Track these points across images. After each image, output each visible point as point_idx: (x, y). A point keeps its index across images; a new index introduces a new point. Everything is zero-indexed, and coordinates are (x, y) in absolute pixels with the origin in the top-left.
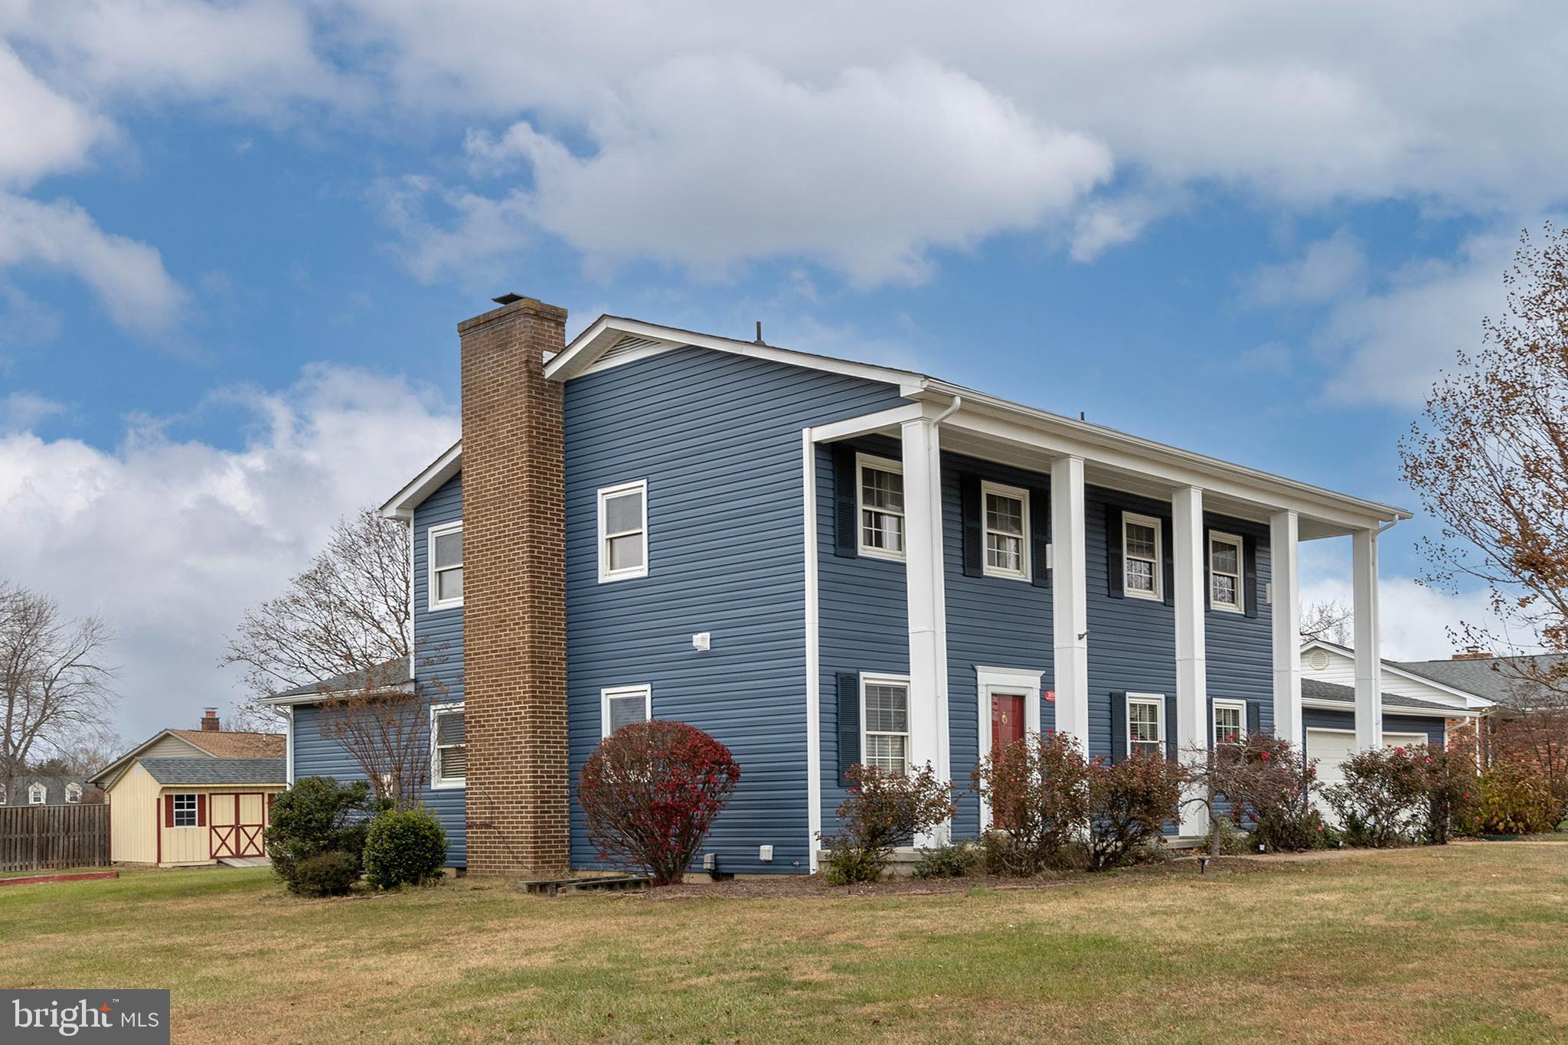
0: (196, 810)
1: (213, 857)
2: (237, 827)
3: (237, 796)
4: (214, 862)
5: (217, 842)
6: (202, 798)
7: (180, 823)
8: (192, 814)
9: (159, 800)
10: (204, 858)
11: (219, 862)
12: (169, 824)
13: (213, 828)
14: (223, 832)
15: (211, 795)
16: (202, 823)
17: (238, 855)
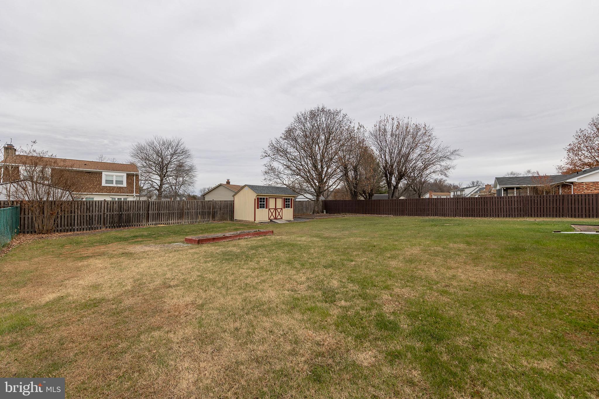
0: (265, 203)
1: (269, 219)
2: (276, 209)
3: (276, 198)
4: (269, 221)
5: (270, 214)
6: (267, 199)
7: (261, 207)
8: (264, 204)
9: (255, 199)
10: (267, 220)
11: (271, 221)
12: (258, 208)
13: (269, 209)
14: (272, 210)
15: (269, 198)
16: (266, 208)
17: (276, 218)
